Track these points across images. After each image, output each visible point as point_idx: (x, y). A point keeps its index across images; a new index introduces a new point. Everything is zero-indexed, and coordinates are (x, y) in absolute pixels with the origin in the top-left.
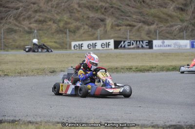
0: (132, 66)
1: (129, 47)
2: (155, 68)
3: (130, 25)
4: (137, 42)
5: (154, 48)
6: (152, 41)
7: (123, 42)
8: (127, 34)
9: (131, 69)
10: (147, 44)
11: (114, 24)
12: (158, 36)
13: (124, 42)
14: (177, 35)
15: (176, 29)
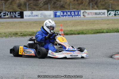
1: (5, 17)
4: (11, 12)
5: (25, 17)
6: (23, 12)
9: (17, 34)
10: (19, 14)
12: (27, 7)
13: (1, 13)
14: (42, 7)
15: (41, 2)
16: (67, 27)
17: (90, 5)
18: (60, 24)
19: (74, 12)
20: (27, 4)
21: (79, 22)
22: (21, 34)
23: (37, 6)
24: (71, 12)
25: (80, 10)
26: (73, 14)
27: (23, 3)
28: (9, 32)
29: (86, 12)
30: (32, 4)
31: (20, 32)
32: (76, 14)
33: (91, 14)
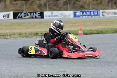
1: (26, 17)
4: (31, 13)
5: (45, 17)
6: (43, 13)
7: (20, 14)
8: (23, 7)
9: (37, 34)
10: (39, 15)
12: (47, 7)
13: (21, 13)
14: (62, 7)
15: (61, 2)
16: (86, 27)
17: (109, 5)
18: (79, 24)
19: (94, 12)
20: (47, 5)
21: (98, 22)
22: (41, 34)
23: (57, 6)
24: (90, 12)
25: (99, 9)
26: (92, 14)
27: (43, 4)
28: (29, 32)
29: (105, 12)
30: (52, 5)
31: (40, 32)
32: (96, 14)
33: (110, 13)
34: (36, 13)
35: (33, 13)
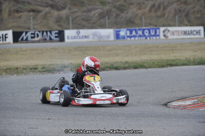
0: (37, 65)
1: (33, 39)
2: (68, 66)
3: (33, 11)
4: (43, 32)
5: (66, 40)
6: (63, 32)
7: (24, 34)
8: (30, 23)
10: (57, 35)
11: (12, 9)
12: (71, 22)
13: (26, 33)
14: (96, 22)
15: (95, 14)
16: (127, 56)
17: (175, 19)
19: (149, 30)
20: (70, 18)
21: (150, 48)
23: (88, 20)
24: (143, 30)
25: (160, 26)
26: (147, 34)
28: (24, 65)
29: (169, 31)
30: (79, 18)
32: (153, 33)
33: (177, 33)
34: (51, 32)
35: (47, 32)
